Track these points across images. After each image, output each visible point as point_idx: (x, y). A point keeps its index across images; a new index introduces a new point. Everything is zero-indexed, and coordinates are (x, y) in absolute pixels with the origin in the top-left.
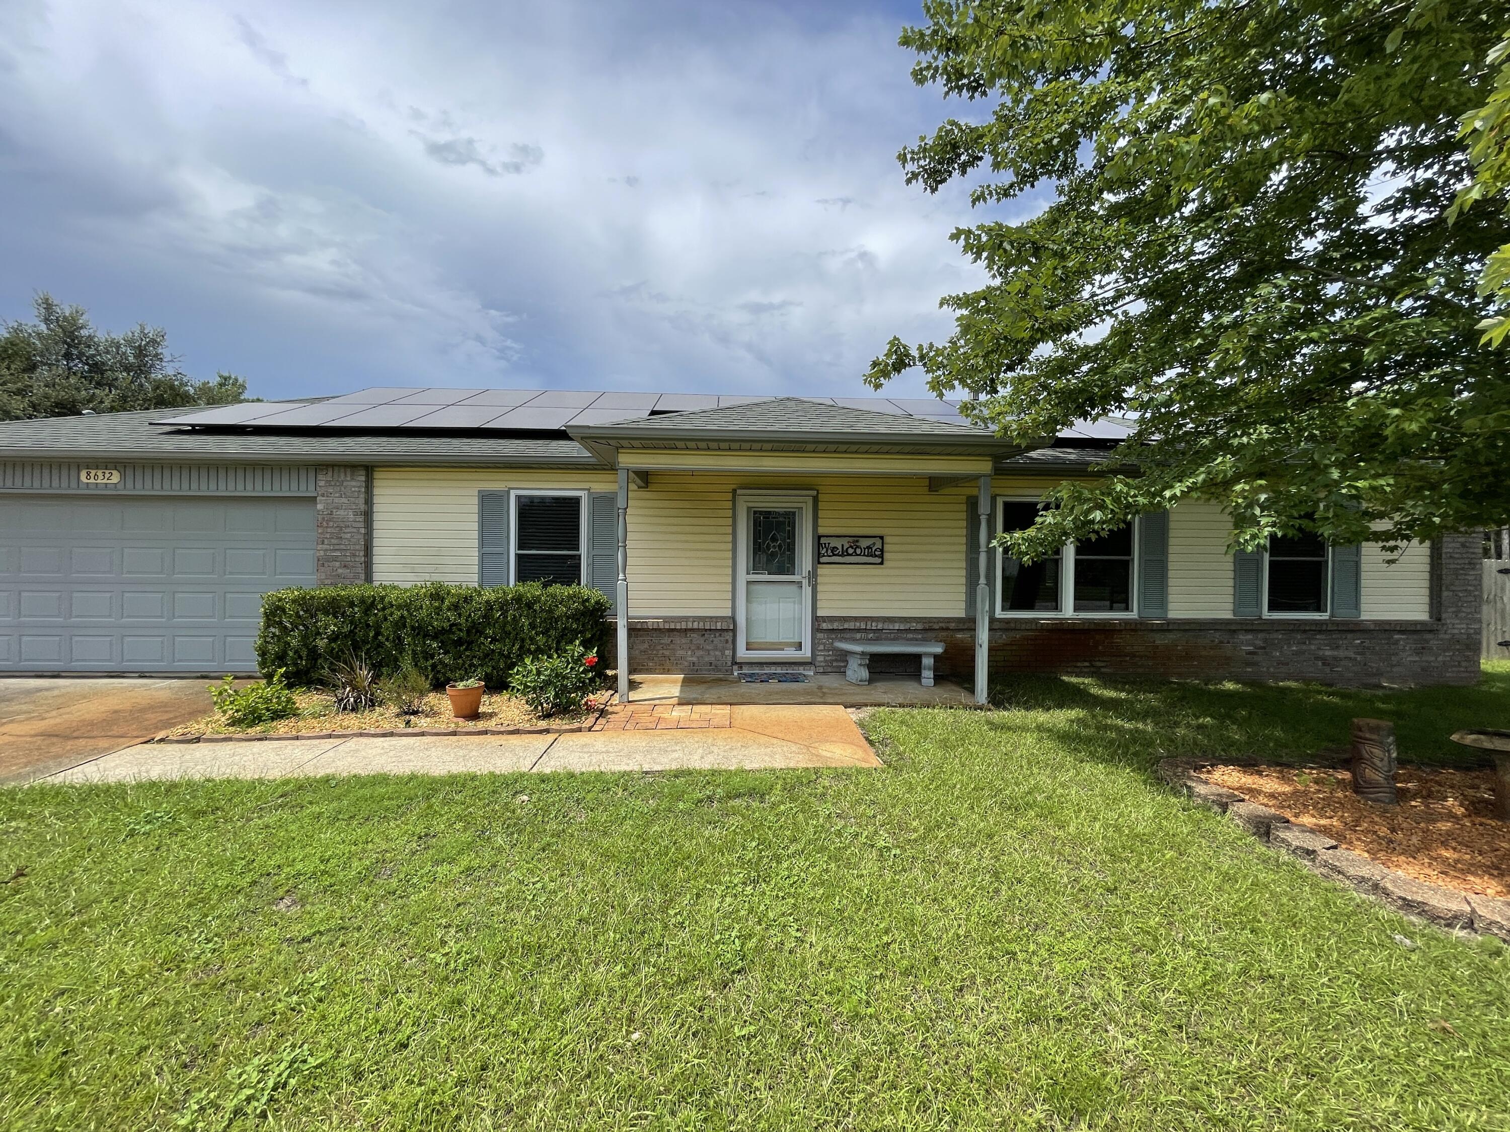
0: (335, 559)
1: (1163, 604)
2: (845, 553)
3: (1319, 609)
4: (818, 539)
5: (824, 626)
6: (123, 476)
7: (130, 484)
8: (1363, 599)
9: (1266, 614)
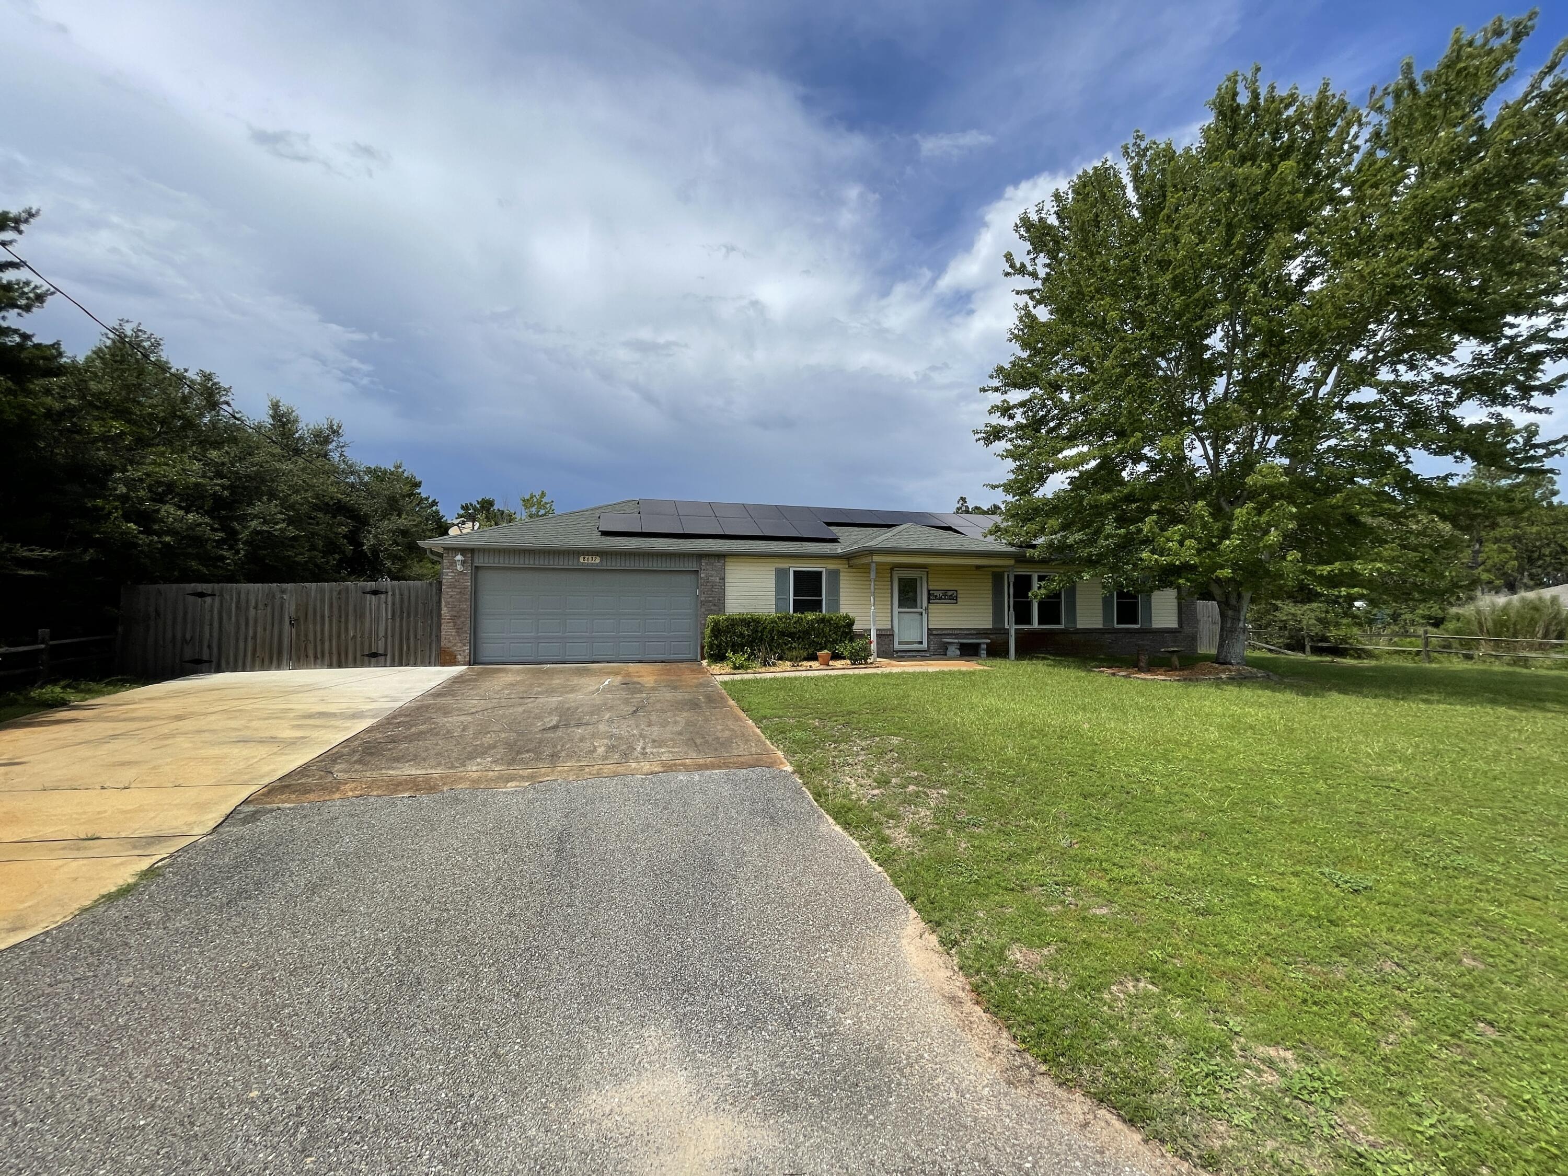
0: (710, 601)
1: (1075, 622)
2: (940, 598)
3: (1136, 622)
4: (929, 591)
5: (934, 632)
6: (601, 560)
7: (604, 563)
8: (1153, 619)
9: (1116, 626)
